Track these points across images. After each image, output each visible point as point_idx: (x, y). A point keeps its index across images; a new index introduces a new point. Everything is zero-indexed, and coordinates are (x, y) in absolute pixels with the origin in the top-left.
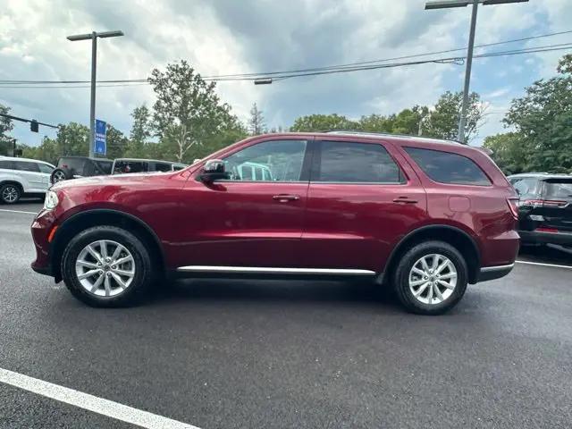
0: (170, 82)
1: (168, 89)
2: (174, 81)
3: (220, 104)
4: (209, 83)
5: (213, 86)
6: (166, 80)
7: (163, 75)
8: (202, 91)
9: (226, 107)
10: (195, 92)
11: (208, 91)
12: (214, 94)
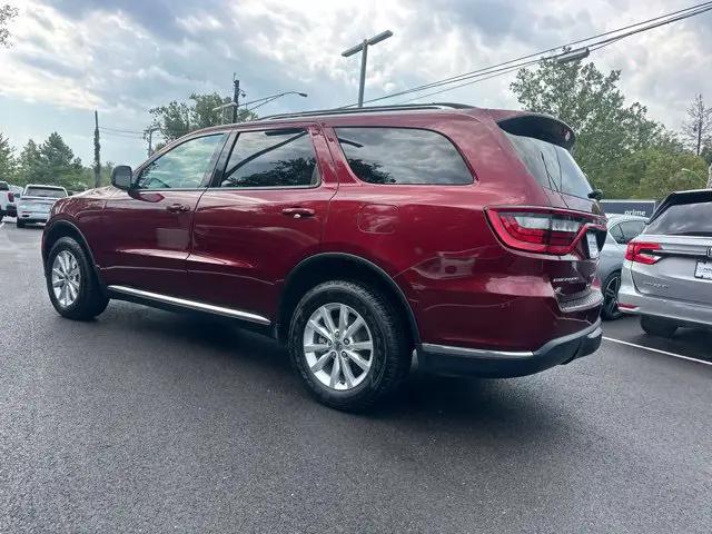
0: (542, 83)
1: (539, 96)
2: (550, 82)
3: (625, 106)
4: (606, 74)
5: (614, 77)
6: (537, 82)
7: (533, 75)
8: (596, 88)
9: (636, 110)
10: (584, 93)
11: (605, 88)
12: (615, 91)
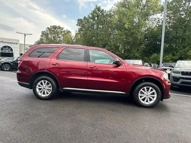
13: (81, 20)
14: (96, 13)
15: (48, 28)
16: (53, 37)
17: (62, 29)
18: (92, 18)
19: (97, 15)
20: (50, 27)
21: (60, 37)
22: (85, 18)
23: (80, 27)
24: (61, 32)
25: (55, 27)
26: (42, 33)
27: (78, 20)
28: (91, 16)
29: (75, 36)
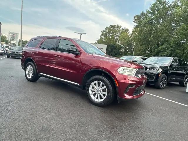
13: (138, 16)
14: (157, 6)
15: (107, 28)
16: (111, 35)
17: (120, 27)
18: (151, 13)
19: (158, 8)
20: (109, 27)
21: (117, 35)
22: (142, 13)
23: (137, 24)
24: (119, 31)
25: (113, 26)
26: (102, 33)
27: (135, 17)
28: (150, 10)
29: (132, 34)
